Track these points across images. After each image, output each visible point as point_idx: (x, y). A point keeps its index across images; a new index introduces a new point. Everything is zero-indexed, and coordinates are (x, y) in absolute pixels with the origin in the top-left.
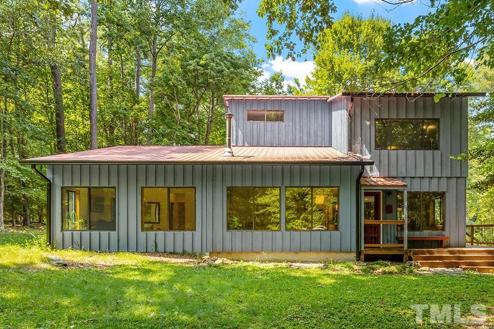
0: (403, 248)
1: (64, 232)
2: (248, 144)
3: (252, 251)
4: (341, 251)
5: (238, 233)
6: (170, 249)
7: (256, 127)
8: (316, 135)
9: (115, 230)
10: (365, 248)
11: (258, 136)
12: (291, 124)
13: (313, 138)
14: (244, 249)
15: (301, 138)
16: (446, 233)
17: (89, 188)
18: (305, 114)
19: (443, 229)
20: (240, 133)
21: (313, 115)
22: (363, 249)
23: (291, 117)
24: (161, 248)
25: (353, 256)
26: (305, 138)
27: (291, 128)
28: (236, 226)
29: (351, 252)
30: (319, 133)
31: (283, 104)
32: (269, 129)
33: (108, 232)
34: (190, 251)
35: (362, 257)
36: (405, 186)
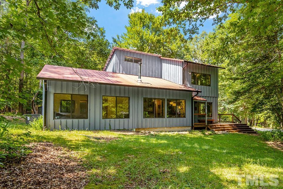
0: (205, 124)
1: (55, 120)
2: (125, 73)
3: (154, 128)
4: (186, 127)
5: (148, 119)
6: (117, 127)
7: (129, 65)
8: (155, 72)
9: (87, 118)
10: (194, 124)
11: (130, 70)
12: (145, 66)
13: (154, 74)
14: (151, 127)
15: (149, 73)
16: (212, 118)
17: (72, 95)
18: (151, 62)
19: (212, 116)
20: (121, 67)
21: (154, 63)
22: (193, 125)
23: (145, 63)
24: (112, 127)
25: (190, 128)
26: (151, 73)
27: (144, 68)
28: (147, 116)
29: (190, 126)
30: (157, 72)
31: (141, 56)
32: (135, 67)
33: (83, 120)
34: (127, 128)
35: (193, 128)
36: (206, 100)
